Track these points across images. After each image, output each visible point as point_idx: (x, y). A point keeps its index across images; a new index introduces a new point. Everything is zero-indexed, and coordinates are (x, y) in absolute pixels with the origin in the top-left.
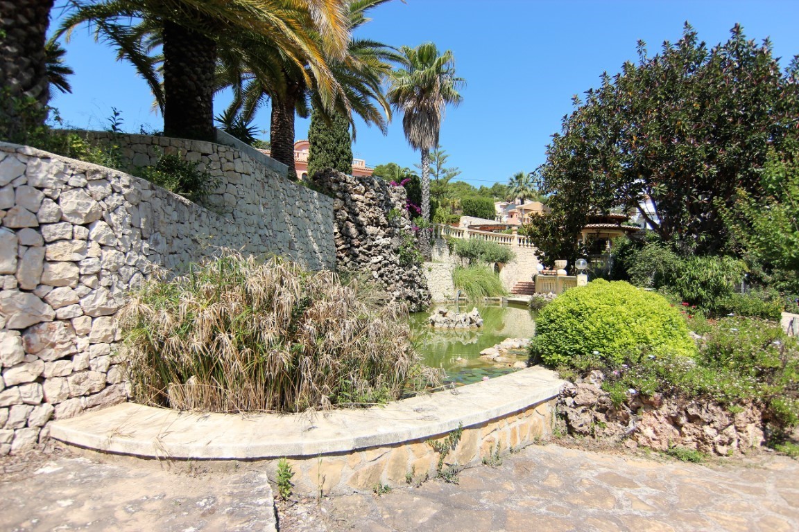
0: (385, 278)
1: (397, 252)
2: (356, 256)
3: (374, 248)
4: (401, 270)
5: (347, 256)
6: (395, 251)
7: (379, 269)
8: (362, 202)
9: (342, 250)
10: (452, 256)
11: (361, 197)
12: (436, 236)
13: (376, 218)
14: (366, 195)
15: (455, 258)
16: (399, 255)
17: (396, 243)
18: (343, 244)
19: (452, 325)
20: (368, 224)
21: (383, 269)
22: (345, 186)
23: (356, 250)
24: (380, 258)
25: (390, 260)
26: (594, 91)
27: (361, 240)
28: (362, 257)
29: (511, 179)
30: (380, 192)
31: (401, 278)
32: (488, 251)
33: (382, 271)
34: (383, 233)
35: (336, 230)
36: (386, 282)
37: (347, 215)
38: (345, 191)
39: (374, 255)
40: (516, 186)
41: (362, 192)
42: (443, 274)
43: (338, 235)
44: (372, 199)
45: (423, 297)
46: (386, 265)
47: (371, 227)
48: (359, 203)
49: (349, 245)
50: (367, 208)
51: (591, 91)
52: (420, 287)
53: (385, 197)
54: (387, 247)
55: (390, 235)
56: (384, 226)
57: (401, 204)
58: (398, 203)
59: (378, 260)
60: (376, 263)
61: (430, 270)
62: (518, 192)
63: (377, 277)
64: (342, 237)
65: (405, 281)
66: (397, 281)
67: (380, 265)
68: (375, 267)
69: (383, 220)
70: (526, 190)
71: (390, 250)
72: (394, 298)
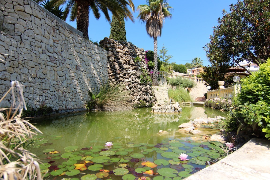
0: (132, 89)
1: (139, 77)
2: (118, 78)
3: (127, 75)
4: (141, 86)
5: (114, 78)
6: (138, 77)
7: (129, 85)
8: (122, 53)
9: (111, 76)
10: (168, 85)
11: (121, 51)
12: (161, 77)
13: (129, 61)
14: (123, 50)
15: (169, 86)
16: (140, 79)
17: (138, 73)
18: (112, 73)
19: (164, 111)
20: (125, 64)
21: (131, 85)
22: (113, 45)
23: (119, 76)
24: (130, 79)
25: (135, 81)
26: (233, 5)
27: (121, 71)
28: (121, 79)
29: (193, 60)
30: (131, 49)
31: (141, 90)
32: (184, 82)
33: (131, 86)
34: (132, 68)
35: (109, 66)
36: (133, 91)
37: (114, 59)
38: (113, 47)
39: (127, 78)
40: (195, 63)
41: (122, 48)
42: (164, 92)
43: (110, 68)
44: (127, 51)
45: (153, 100)
46: (133, 83)
47: (126, 65)
48: (120, 54)
49: (115, 73)
50: (124, 56)
51: (232, 5)
52: (151, 95)
53: (133, 51)
54: (134, 74)
55: (136, 69)
56: (132, 65)
57: (142, 56)
58: (141, 55)
59: (129, 81)
60: (128, 82)
61: (157, 90)
62: (196, 65)
63: (128, 88)
64: (111, 69)
65: (143, 92)
66: (139, 92)
67: (129, 83)
68: (127, 84)
69: (132, 61)
70: (199, 64)
71: (135, 76)
72: (137, 99)
